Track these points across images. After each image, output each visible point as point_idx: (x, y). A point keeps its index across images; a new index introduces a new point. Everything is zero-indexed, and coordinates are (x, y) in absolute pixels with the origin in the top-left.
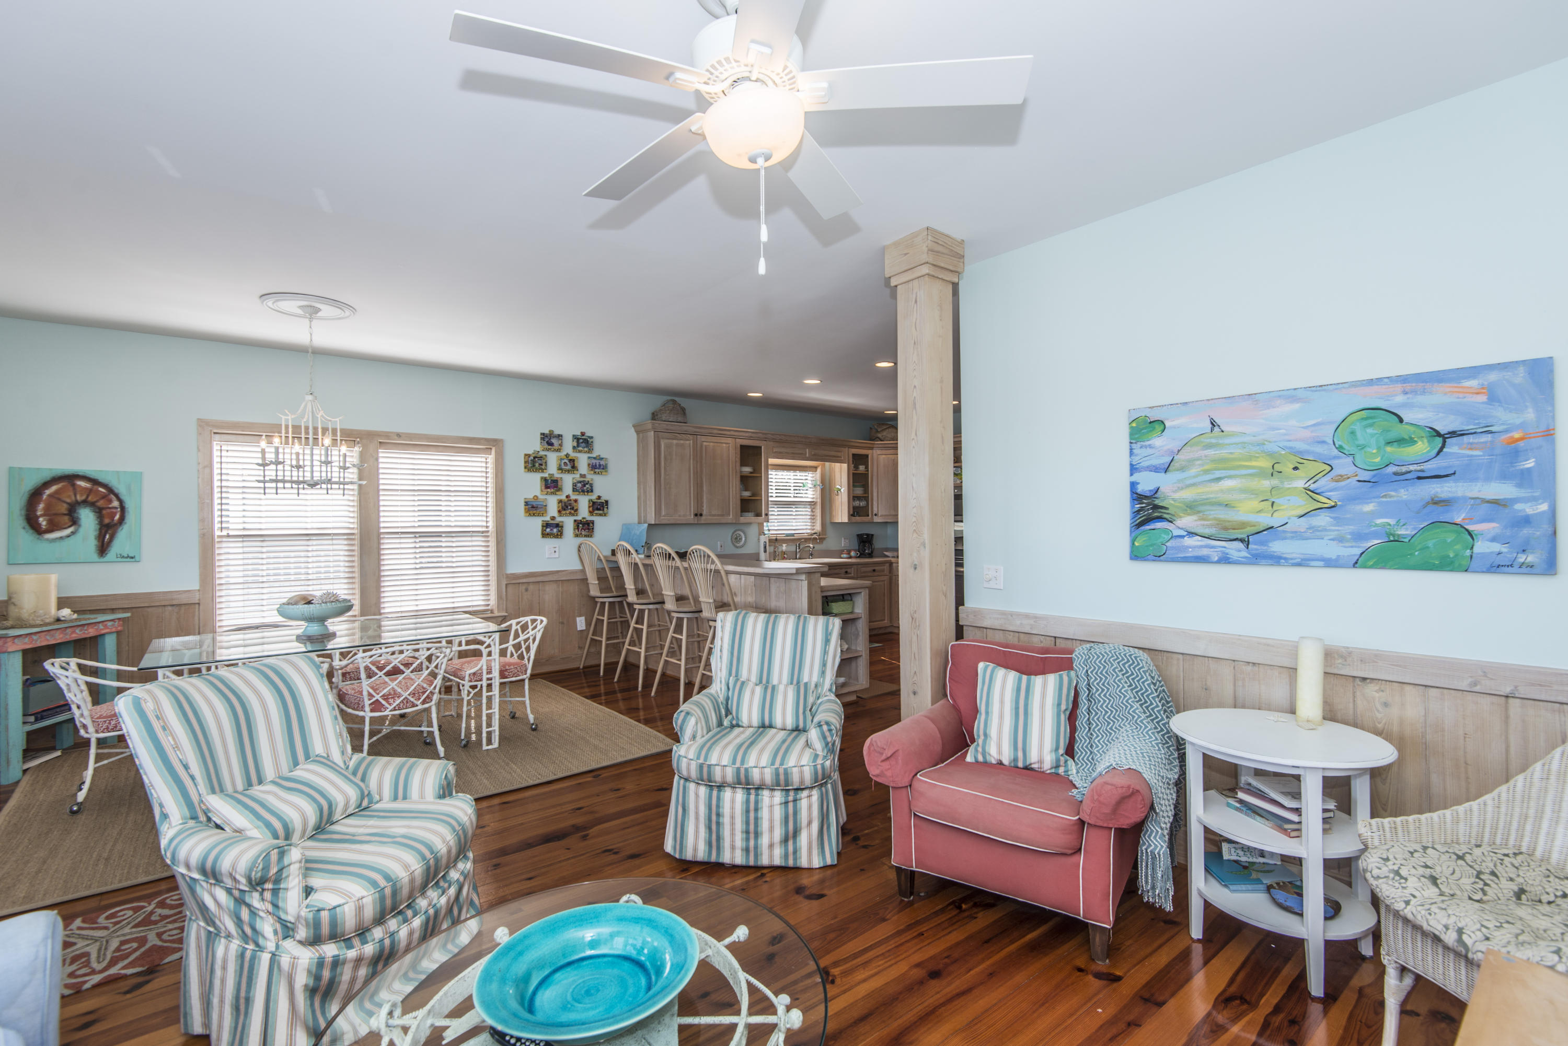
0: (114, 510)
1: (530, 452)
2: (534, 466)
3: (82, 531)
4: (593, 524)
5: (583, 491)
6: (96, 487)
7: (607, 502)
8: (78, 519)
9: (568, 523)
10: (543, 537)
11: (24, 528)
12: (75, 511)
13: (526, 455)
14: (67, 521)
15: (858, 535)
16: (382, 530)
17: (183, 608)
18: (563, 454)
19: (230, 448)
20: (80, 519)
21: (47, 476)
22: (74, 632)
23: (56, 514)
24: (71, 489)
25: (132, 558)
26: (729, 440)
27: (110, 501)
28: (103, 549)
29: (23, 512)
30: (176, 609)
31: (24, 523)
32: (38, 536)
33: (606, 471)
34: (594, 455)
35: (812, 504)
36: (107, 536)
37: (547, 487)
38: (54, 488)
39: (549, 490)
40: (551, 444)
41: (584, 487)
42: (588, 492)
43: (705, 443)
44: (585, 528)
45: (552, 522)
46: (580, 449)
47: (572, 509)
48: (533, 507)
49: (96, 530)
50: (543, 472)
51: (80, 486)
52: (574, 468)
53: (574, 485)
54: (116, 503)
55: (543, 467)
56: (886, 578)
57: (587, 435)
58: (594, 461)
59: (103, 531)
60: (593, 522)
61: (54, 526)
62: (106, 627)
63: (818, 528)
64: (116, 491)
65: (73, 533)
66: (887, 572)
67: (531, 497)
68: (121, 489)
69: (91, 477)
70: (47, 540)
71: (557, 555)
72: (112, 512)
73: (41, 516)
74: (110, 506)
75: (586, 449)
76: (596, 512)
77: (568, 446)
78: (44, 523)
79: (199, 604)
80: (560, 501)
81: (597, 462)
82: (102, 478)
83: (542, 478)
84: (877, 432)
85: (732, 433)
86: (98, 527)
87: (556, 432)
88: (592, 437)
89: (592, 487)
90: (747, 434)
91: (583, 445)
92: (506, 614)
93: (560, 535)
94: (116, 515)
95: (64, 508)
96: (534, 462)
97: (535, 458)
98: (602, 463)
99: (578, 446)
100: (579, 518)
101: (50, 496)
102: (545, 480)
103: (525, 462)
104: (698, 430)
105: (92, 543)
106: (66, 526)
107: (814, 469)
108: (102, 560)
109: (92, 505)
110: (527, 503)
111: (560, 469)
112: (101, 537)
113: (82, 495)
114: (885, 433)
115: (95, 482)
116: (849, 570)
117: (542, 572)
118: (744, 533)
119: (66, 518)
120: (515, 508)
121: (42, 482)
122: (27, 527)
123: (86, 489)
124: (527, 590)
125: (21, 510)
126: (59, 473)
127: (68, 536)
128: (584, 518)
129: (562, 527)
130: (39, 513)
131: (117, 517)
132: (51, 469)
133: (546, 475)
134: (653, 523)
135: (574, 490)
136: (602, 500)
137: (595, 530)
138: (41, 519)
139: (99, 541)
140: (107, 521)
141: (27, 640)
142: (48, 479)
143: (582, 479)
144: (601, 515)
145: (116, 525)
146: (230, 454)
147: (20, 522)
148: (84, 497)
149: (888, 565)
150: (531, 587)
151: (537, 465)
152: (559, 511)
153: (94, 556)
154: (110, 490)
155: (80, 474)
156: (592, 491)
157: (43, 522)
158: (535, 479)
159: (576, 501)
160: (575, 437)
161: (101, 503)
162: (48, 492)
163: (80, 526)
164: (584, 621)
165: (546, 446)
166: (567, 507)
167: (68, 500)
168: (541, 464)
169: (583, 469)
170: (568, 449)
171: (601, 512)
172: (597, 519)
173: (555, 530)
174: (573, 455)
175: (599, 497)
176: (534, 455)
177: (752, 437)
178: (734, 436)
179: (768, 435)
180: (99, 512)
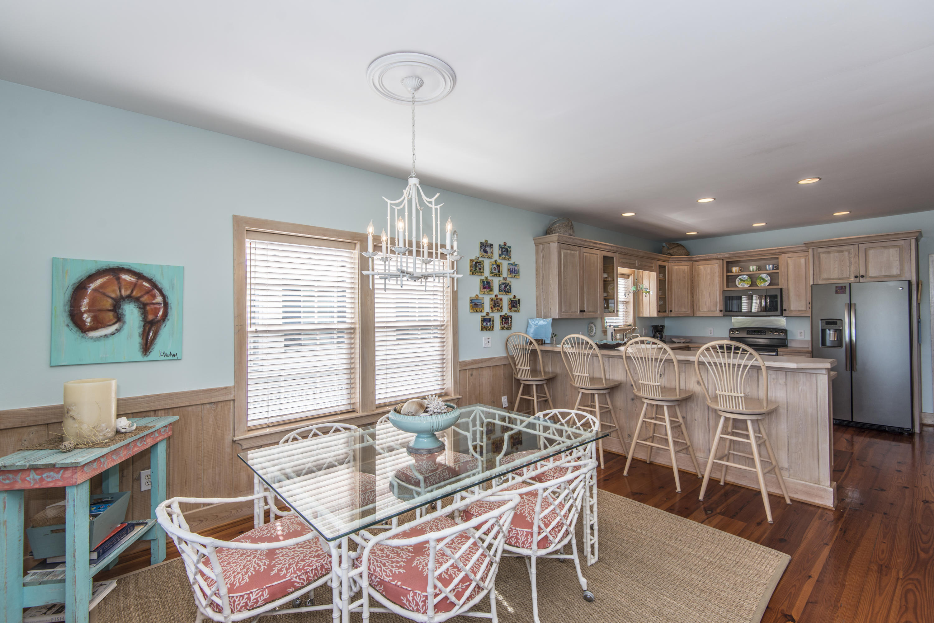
0: (158, 306)
1: (473, 258)
2: (476, 270)
3: (126, 327)
4: (511, 318)
5: (505, 292)
6: (140, 281)
7: (519, 300)
8: (123, 314)
9: (496, 317)
10: (482, 330)
11: (68, 326)
12: (119, 307)
13: (471, 260)
14: (112, 317)
15: (653, 326)
16: (377, 325)
17: (220, 405)
18: (493, 260)
19: (257, 246)
20: (125, 316)
21: (92, 269)
22: (135, 445)
23: (100, 310)
24: (116, 283)
25: (175, 356)
26: (598, 252)
27: (154, 297)
28: (146, 347)
29: (67, 308)
30: (213, 407)
31: (68, 320)
32: (82, 334)
33: (519, 275)
34: (511, 262)
35: (630, 303)
36: (151, 334)
37: (484, 288)
38: (99, 282)
39: (485, 290)
40: (486, 252)
41: (506, 288)
42: (508, 292)
43: (585, 254)
44: (506, 321)
45: (487, 317)
46: (503, 256)
47: (499, 306)
48: (475, 305)
49: (140, 327)
50: (481, 275)
51: (125, 280)
52: (500, 272)
53: (500, 286)
54: (159, 299)
55: (482, 271)
57: (507, 245)
58: (512, 267)
59: (147, 328)
60: (511, 317)
61: (98, 324)
62: (160, 434)
63: (630, 321)
64: (160, 286)
65: (118, 330)
67: (474, 296)
68: (164, 284)
69: (136, 270)
70: (92, 338)
71: (489, 345)
72: (155, 308)
73: (86, 312)
74: (154, 302)
75: (507, 257)
76: (513, 308)
77: (496, 252)
78: (89, 320)
79: (234, 400)
80: (492, 300)
81: (513, 267)
82: (146, 273)
83: (481, 280)
85: (600, 246)
86: (142, 324)
87: (489, 242)
88: (510, 247)
89: (510, 288)
90: (608, 248)
91: (505, 253)
92: (461, 397)
93: (491, 328)
94: (159, 311)
95: (108, 304)
96: (475, 266)
97: (476, 263)
98: (516, 268)
99: (502, 254)
100: (503, 314)
101: (95, 290)
102: (482, 281)
103: (471, 266)
104: (582, 243)
105: (137, 341)
106: (111, 323)
107: (629, 276)
108: (146, 359)
109: (137, 300)
110: (472, 301)
111: (491, 273)
112: (145, 335)
113: (126, 289)
115: (139, 276)
117: (482, 360)
118: (595, 327)
119: (111, 314)
120: (465, 306)
121: (87, 274)
122: (71, 325)
123: (131, 283)
124: (472, 375)
125: (65, 305)
126: (104, 266)
127: (113, 334)
128: (506, 314)
129: (493, 321)
130: (83, 309)
131: (161, 313)
132: (96, 261)
133: (483, 278)
134: (557, 317)
135: (500, 290)
136: (516, 299)
137: (512, 324)
138: (85, 316)
139: (143, 339)
140: (150, 317)
141: (95, 465)
142: (93, 271)
143: (505, 282)
144: (515, 311)
145: (159, 321)
146: (258, 251)
147: (63, 319)
148: (128, 292)
150: (474, 372)
151: (478, 269)
152: (492, 308)
153: (138, 356)
154: (155, 285)
155: (125, 267)
156: (511, 292)
157: (87, 319)
158: (476, 280)
159: (501, 299)
160: (501, 247)
161: (145, 299)
162: (93, 286)
163: (124, 323)
164: (506, 400)
165: (483, 254)
166: (496, 304)
167: (113, 295)
168: (480, 269)
169: (505, 273)
170: (496, 256)
171: (515, 309)
172: (513, 315)
173: (489, 324)
174: (499, 261)
175: (515, 297)
176: (476, 261)
177: (610, 250)
178: (601, 248)
179: (619, 249)
180: (143, 307)
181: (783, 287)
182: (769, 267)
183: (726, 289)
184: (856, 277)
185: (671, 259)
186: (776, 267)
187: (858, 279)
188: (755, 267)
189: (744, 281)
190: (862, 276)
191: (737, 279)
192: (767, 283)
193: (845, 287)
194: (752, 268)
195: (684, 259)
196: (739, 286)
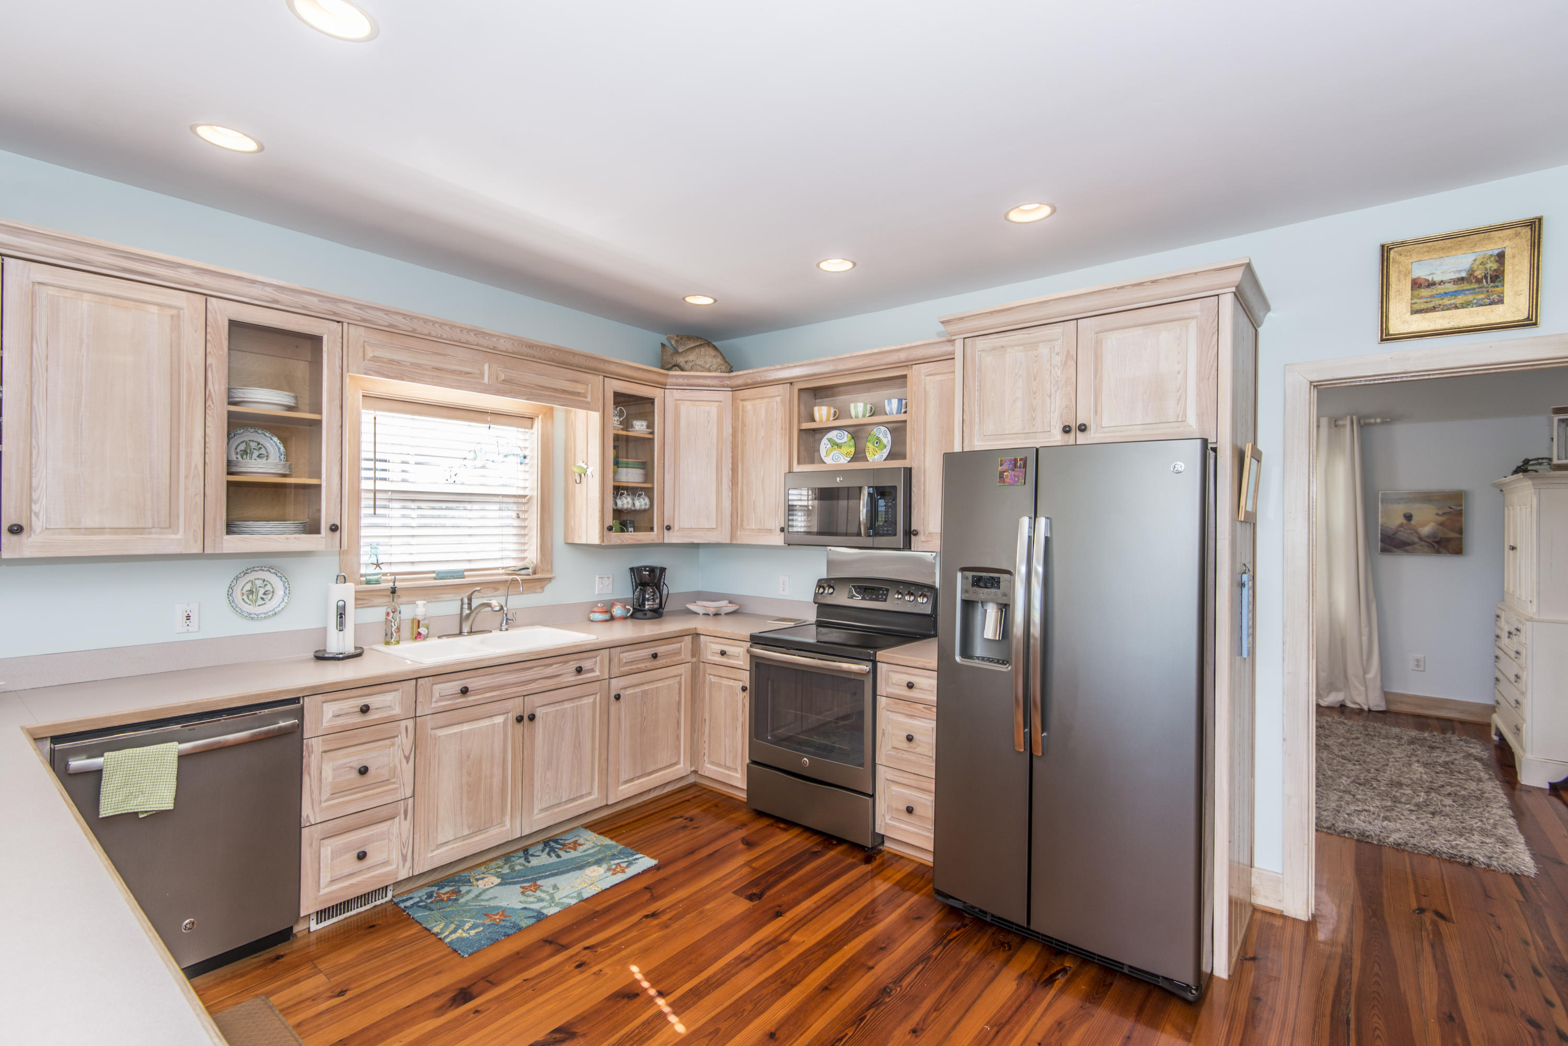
15: (632, 569)
26: (179, 299)
35: (521, 499)
56: (684, 670)
63: (532, 555)
66: (686, 655)
84: (676, 352)
85: (189, 278)
90: (257, 293)
107: (527, 420)
114: (691, 357)
116: (586, 665)
149: (688, 639)
177: (277, 302)
178: (197, 285)
179: (342, 305)
181: (914, 465)
182: (892, 406)
183: (797, 468)
184: (1067, 430)
185: (670, 380)
186: (903, 407)
187: (1072, 434)
188: (860, 406)
189: (839, 446)
190: (1083, 428)
191: (824, 441)
192: (886, 452)
193: (1025, 461)
194: (858, 409)
195: (708, 382)
196: (825, 459)
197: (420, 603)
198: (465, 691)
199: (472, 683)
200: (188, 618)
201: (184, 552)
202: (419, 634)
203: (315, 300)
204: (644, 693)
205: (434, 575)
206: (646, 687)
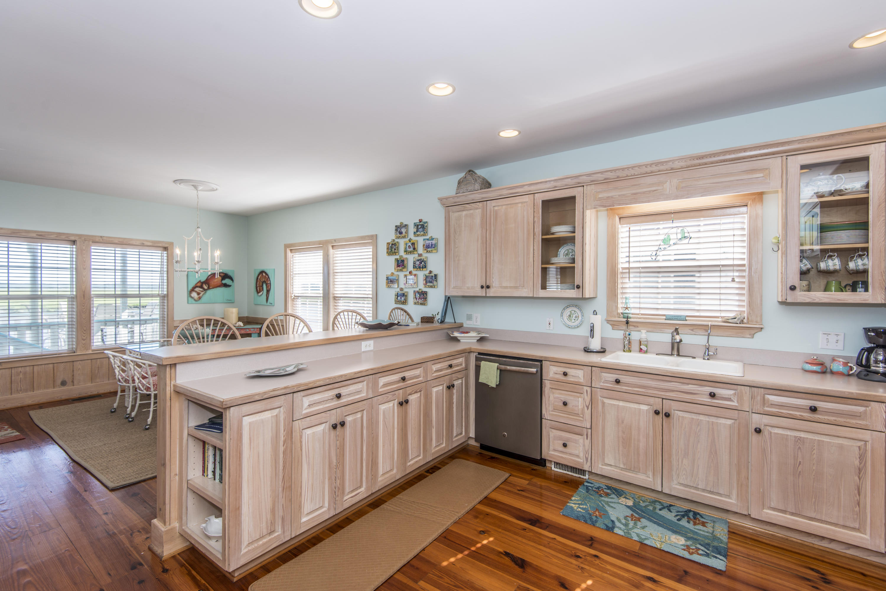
0: (269, 285)
1: (389, 241)
2: (392, 251)
4: (427, 294)
5: (420, 268)
6: (266, 275)
7: (436, 276)
9: (411, 292)
10: (396, 303)
12: (263, 285)
13: (388, 243)
18: (408, 239)
20: (264, 288)
23: (260, 286)
24: (262, 276)
25: (271, 304)
26: (525, 199)
28: (267, 299)
29: (256, 286)
33: (437, 249)
34: (429, 237)
37: (398, 266)
38: (260, 276)
39: (399, 268)
40: (401, 233)
41: (422, 264)
42: (423, 268)
44: (422, 297)
45: (401, 292)
46: (418, 233)
47: (414, 282)
48: (391, 281)
50: (395, 255)
52: (416, 249)
53: (414, 263)
55: (396, 251)
57: (423, 221)
58: (428, 242)
60: (426, 292)
61: (260, 290)
62: (250, 331)
65: (263, 293)
67: (390, 273)
69: (265, 271)
70: (258, 295)
75: (422, 233)
76: (428, 284)
77: (411, 231)
80: (405, 276)
81: (430, 242)
87: (405, 223)
88: (426, 222)
89: (425, 263)
91: (422, 229)
93: (406, 303)
96: (392, 247)
97: (392, 245)
98: (435, 242)
99: (417, 231)
100: (417, 289)
102: (397, 260)
103: (387, 249)
109: (265, 282)
110: (387, 278)
111: (406, 251)
112: (267, 295)
113: (264, 278)
115: (266, 273)
116: (723, 393)
120: (382, 281)
128: (420, 290)
129: (406, 296)
131: (269, 287)
133: (398, 257)
135: (414, 267)
136: (433, 274)
137: (427, 299)
138: (258, 288)
139: (267, 297)
140: (267, 289)
143: (419, 258)
144: (431, 287)
145: (269, 290)
151: (393, 249)
152: (405, 284)
154: (268, 277)
156: (425, 267)
158: (392, 259)
159: (415, 275)
160: (416, 225)
161: (267, 282)
162: (259, 278)
165: (398, 235)
166: (410, 280)
167: (262, 281)
168: (395, 249)
169: (421, 250)
170: (411, 235)
171: (431, 284)
172: (430, 291)
173: (403, 298)
174: (414, 239)
175: (431, 272)
176: (391, 243)
177: (556, 187)
178: (530, 191)
179: (581, 178)
180: (267, 284)
197: (644, 331)
198: (618, 382)
199: (623, 378)
200: (550, 324)
201: (528, 296)
202: (641, 349)
203: (569, 180)
204: (799, 440)
205: (665, 317)
206: (803, 435)
